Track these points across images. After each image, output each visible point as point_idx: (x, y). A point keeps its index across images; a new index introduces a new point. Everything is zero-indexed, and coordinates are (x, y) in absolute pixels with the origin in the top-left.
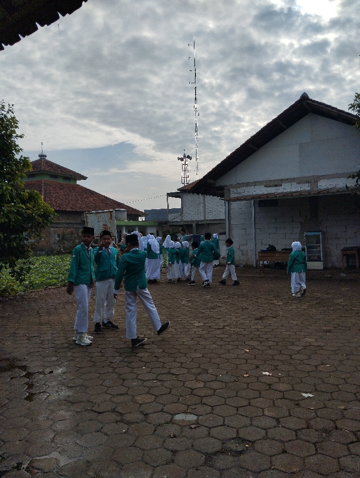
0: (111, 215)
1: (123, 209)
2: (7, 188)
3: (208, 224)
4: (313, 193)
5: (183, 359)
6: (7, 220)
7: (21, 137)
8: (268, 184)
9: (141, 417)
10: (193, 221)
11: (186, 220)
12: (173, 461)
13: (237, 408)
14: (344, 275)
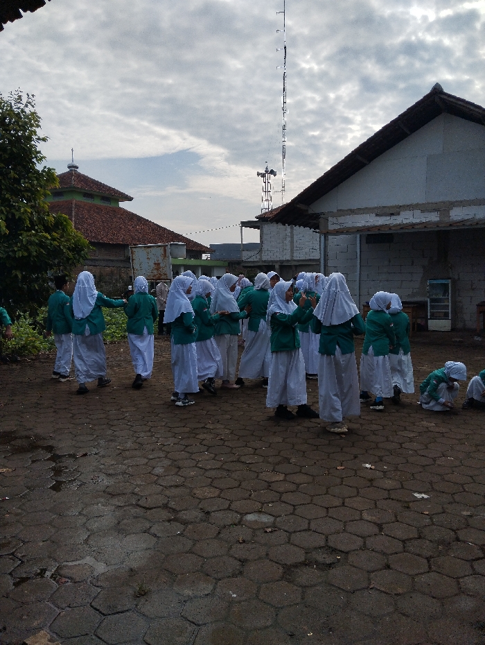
0: (165, 251)
1: (180, 243)
2: (26, 211)
3: (296, 266)
4: (443, 225)
5: (257, 444)
6: (26, 254)
7: (44, 140)
9: (201, 515)
10: (277, 262)
11: (266, 259)
12: (241, 573)
13: (327, 508)
14: (479, 339)
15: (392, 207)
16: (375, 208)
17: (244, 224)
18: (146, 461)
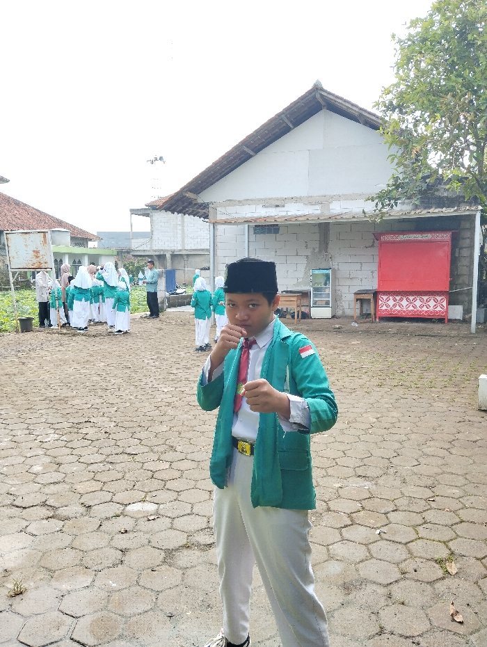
0: (45, 237)
1: (64, 230)
3: (188, 255)
4: (324, 218)
5: (143, 435)
8: (266, 203)
9: (82, 510)
10: (167, 251)
11: (156, 248)
12: (122, 562)
14: (357, 325)
15: (278, 199)
16: (262, 199)
17: (134, 212)
18: (23, 459)
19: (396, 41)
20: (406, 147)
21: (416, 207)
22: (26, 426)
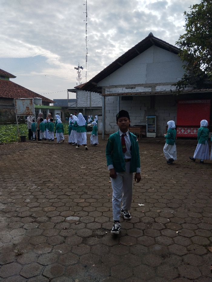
0: (31, 101)
1: (39, 98)
3: (92, 109)
4: (153, 93)
5: (73, 187)
8: (128, 87)
9: (47, 219)
10: (84, 107)
11: (79, 106)
12: (64, 242)
13: (103, 212)
15: (132, 85)
16: (125, 85)
17: (69, 90)
18: (22, 196)
19: (186, 15)
20: (190, 62)
21: (195, 88)
22: (23, 182)
